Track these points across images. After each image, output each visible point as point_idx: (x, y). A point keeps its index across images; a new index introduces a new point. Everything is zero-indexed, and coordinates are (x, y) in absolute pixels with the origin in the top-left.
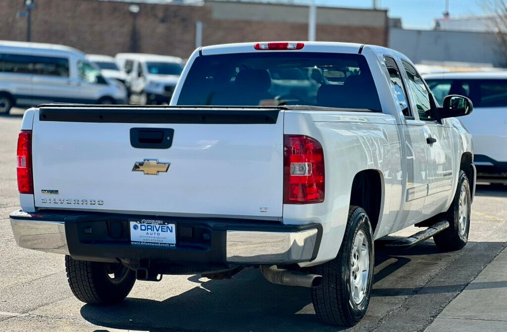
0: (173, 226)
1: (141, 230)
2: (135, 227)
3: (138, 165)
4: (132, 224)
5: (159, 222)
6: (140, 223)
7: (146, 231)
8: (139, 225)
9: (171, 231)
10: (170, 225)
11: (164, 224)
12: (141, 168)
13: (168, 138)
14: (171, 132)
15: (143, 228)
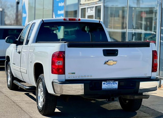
0: (117, 82)
1: (106, 84)
2: (104, 84)
3: (106, 62)
4: (103, 82)
5: (113, 81)
6: (106, 82)
7: (108, 85)
8: (105, 83)
9: (116, 84)
10: (116, 82)
11: (114, 82)
12: (107, 63)
13: (117, 53)
14: (117, 50)
15: (107, 84)
